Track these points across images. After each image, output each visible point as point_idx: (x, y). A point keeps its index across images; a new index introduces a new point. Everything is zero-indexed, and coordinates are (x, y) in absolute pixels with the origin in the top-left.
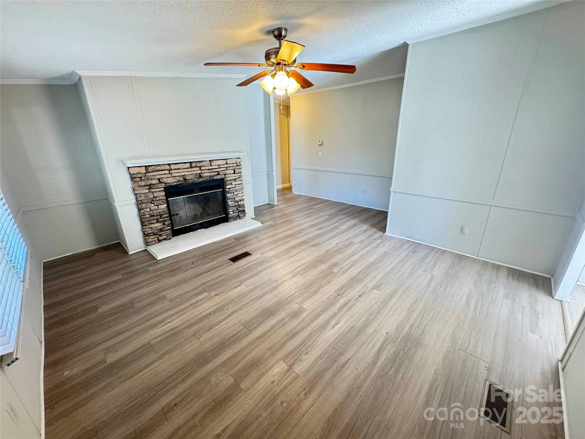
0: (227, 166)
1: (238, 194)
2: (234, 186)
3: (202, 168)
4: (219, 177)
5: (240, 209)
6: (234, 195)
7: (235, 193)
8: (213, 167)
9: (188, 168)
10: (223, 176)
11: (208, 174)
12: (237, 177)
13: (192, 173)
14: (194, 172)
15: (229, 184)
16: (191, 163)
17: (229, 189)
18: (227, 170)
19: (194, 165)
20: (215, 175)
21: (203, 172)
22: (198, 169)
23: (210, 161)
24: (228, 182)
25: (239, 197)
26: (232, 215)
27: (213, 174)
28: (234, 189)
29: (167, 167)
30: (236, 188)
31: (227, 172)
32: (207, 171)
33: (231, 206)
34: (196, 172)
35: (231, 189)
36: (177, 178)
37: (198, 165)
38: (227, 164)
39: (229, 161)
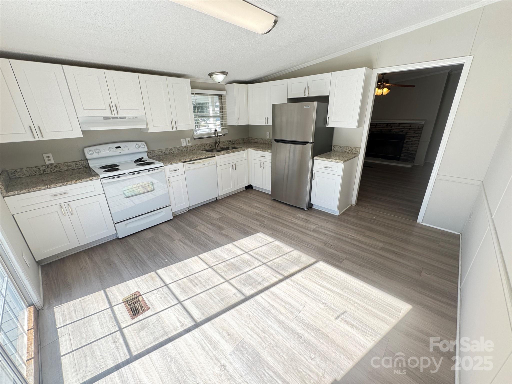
0: (410, 128)
1: (412, 146)
2: (410, 140)
3: (393, 127)
4: (401, 133)
5: (410, 156)
6: (409, 146)
7: (411, 145)
8: (400, 127)
9: (385, 126)
10: (405, 133)
11: (395, 131)
12: (415, 136)
13: (386, 128)
14: (388, 129)
15: (408, 139)
16: (387, 124)
17: (407, 141)
18: (409, 130)
19: (389, 125)
20: (399, 132)
21: (393, 129)
22: (390, 127)
23: (399, 124)
24: (407, 138)
25: (413, 148)
26: (403, 157)
27: (398, 131)
28: (410, 142)
29: (375, 124)
30: (412, 142)
31: (409, 131)
32: (396, 129)
33: (403, 152)
34: (389, 129)
35: (408, 142)
36: (378, 130)
37: (391, 125)
38: (411, 126)
39: (412, 125)
